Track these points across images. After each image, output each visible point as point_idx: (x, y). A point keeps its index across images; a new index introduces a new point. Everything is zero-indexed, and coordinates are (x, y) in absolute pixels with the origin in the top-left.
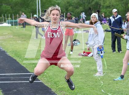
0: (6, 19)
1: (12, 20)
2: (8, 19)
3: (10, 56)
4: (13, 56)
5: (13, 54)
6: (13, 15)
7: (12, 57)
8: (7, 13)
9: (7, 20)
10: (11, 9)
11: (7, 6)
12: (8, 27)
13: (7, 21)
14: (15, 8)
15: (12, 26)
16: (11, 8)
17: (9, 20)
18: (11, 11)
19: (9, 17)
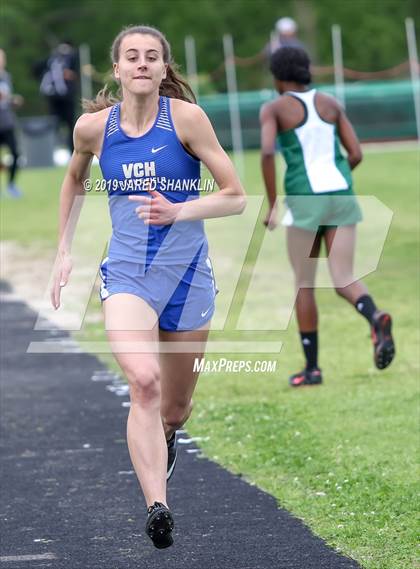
1: (223, 90)
3: (215, 459)
5: (236, 437)
6: (228, 43)
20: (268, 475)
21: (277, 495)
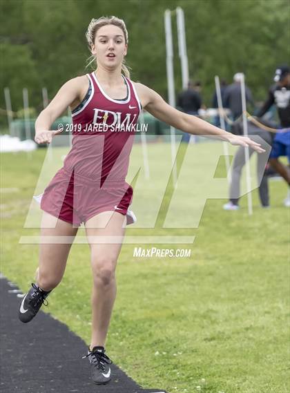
0: (10, 113)
2: (20, 113)
8: (15, 81)
9: (15, 118)
10: (32, 63)
11: (13, 49)
12: (21, 155)
13: (14, 125)
14: (52, 56)
15: (41, 151)
16: (35, 55)
17: (23, 118)
18: (34, 74)
19: (22, 106)
20: (64, 313)
21: (68, 324)
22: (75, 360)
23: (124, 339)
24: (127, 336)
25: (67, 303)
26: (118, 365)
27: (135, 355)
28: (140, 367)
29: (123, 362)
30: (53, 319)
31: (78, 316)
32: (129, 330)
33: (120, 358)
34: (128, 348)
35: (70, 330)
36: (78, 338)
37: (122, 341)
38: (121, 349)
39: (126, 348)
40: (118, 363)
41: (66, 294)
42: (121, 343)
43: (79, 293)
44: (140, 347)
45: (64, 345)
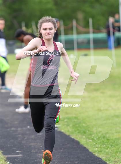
3: (63, 131)
4: (68, 131)
5: (68, 125)
7: (67, 134)
20: (77, 135)
21: (79, 141)
22: (84, 159)
23: (109, 149)
24: (110, 147)
25: (78, 130)
26: (106, 162)
27: (115, 156)
28: (118, 162)
29: (109, 160)
30: (71, 138)
31: (84, 137)
32: (111, 144)
33: (107, 158)
34: (111, 153)
35: (80, 144)
36: (85, 148)
37: (107, 149)
38: (107, 154)
39: (110, 153)
40: (106, 161)
41: (77, 126)
42: (107, 151)
43: (84, 125)
44: (117, 152)
45: (78, 151)
